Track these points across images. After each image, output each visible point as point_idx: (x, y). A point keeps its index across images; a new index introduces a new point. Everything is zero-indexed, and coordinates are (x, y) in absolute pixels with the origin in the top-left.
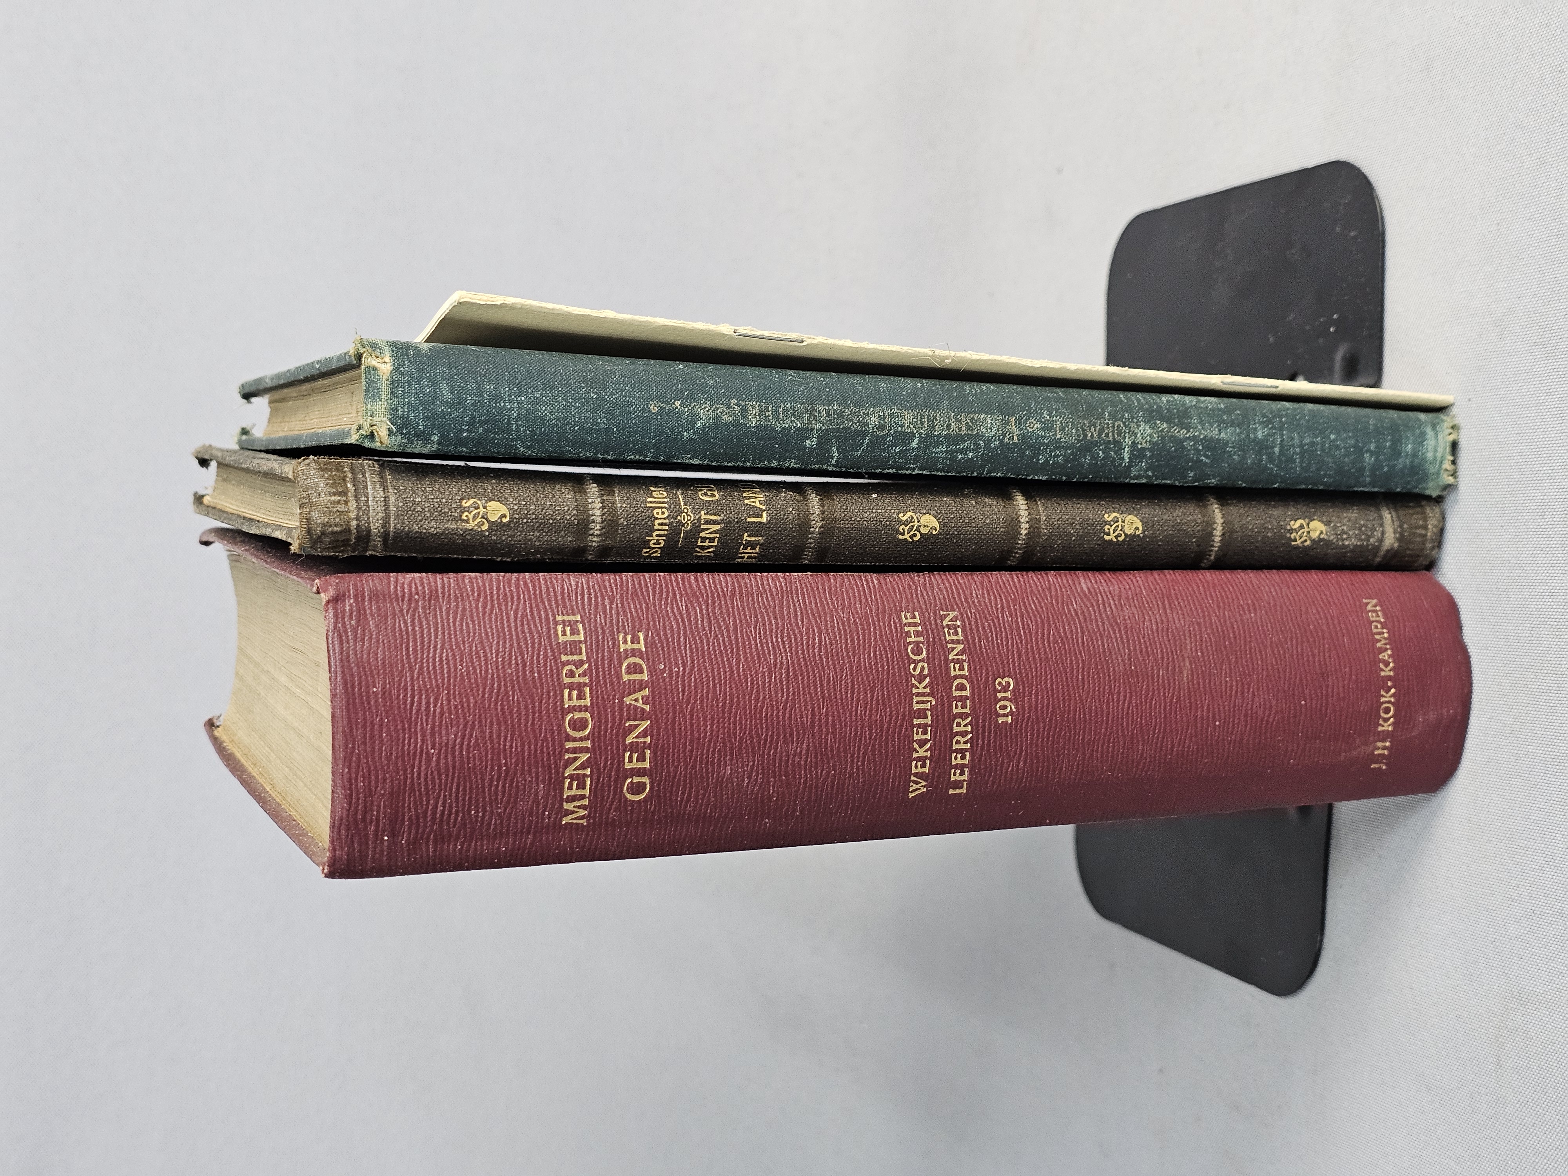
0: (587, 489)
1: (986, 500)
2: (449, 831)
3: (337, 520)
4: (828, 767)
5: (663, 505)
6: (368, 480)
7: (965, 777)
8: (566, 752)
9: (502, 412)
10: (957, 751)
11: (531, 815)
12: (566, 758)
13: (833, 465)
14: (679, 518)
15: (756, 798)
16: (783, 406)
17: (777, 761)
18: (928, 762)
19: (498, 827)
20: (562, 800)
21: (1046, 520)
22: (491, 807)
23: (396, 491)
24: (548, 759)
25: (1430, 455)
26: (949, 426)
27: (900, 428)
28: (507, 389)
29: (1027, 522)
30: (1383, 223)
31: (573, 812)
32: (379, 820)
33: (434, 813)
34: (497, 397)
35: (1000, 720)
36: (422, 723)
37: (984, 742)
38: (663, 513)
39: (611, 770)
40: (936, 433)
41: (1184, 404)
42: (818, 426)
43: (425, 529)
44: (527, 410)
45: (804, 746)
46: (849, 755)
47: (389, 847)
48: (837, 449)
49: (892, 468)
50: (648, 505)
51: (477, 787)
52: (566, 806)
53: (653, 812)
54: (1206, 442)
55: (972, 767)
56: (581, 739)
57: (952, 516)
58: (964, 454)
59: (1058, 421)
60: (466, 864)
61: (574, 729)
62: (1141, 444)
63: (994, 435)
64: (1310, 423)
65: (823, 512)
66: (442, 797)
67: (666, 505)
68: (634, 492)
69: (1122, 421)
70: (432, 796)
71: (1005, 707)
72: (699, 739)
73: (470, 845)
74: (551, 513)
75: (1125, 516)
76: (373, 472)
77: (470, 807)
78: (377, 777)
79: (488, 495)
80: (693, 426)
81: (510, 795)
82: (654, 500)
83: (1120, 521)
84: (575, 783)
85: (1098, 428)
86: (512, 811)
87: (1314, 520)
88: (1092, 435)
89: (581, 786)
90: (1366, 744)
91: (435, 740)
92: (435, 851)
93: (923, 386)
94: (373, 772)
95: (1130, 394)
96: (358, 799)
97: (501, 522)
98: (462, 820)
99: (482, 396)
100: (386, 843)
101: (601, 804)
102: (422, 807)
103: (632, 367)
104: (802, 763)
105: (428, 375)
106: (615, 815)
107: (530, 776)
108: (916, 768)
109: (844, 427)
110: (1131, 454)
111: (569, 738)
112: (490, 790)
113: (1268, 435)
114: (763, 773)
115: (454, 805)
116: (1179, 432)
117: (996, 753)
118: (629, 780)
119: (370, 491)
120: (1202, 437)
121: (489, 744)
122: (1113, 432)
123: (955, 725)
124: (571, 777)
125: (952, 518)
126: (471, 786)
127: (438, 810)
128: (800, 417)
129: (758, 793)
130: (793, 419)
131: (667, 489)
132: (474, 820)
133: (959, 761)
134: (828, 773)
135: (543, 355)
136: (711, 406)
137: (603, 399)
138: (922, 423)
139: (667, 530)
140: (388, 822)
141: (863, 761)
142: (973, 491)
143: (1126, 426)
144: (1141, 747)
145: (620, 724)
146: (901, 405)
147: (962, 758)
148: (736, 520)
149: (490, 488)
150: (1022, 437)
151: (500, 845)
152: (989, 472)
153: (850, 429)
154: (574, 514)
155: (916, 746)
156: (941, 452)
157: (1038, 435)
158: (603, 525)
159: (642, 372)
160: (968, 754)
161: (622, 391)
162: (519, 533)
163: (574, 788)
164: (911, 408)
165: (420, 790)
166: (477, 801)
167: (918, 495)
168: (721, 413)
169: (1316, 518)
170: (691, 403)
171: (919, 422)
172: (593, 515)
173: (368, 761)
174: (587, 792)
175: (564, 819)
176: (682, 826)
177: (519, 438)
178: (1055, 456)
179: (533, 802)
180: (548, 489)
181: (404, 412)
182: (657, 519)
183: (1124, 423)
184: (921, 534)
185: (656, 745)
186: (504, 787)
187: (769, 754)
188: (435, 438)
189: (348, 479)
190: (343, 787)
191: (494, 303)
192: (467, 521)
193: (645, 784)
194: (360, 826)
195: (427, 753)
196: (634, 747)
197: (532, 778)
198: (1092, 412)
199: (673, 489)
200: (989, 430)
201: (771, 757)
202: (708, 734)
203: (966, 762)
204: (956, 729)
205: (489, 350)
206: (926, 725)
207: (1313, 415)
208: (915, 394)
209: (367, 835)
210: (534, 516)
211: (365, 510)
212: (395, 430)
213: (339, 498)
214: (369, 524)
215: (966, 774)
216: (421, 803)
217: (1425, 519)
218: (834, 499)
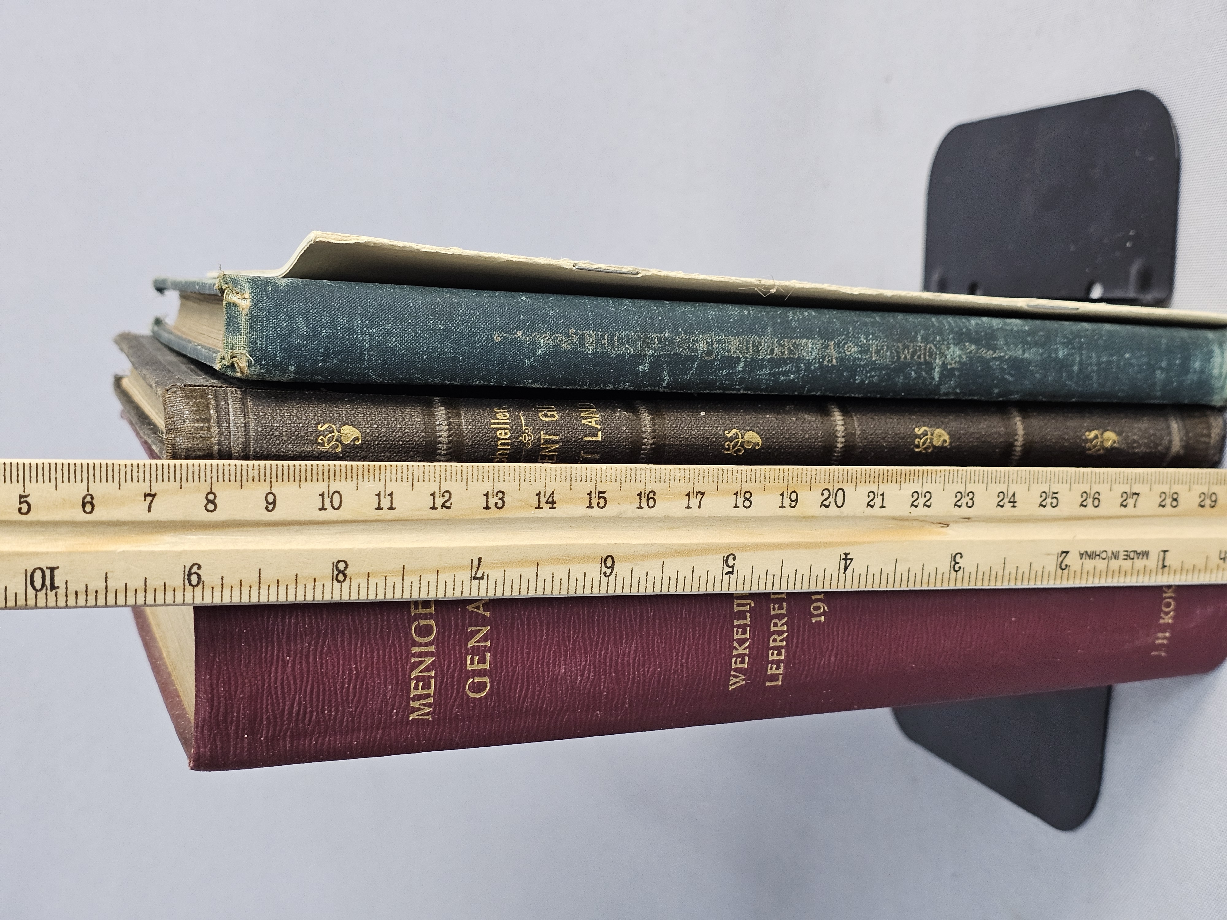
0: (436, 412)
1: (806, 416)
2: (305, 729)
3: (200, 445)
4: (655, 665)
5: (506, 426)
6: (230, 406)
7: (781, 671)
8: (412, 656)
9: (355, 344)
10: (774, 648)
11: (380, 712)
12: (412, 661)
13: (664, 387)
14: (521, 438)
15: (589, 693)
16: (618, 334)
17: (608, 660)
18: (747, 658)
19: (350, 724)
20: (408, 699)
21: (860, 434)
22: (343, 707)
23: (256, 417)
24: (396, 663)
25: (1216, 372)
26: (772, 350)
27: (726, 353)
28: (360, 322)
29: (843, 437)
30: (1179, 150)
31: (419, 709)
32: (239, 720)
33: (290, 713)
34: (350, 330)
35: (814, 620)
36: (278, 633)
37: (798, 640)
38: (506, 434)
39: (454, 671)
40: (760, 357)
41: (991, 327)
42: (651, 352)
43: (283, 452)
44: (378, 342)
45: (633, 647)
46: (675, 654)
47: (249, 744)
48: (668, 373)
49: (719, 389)
50: (492, 426)
51: (330, 689)
52: (412, 704)
53: (494, 707)
54: (1011, 361)
55: (787, 662)
56: (426, 645)
57: (774, 432)
58: (786, 376)
59: (874, 344)
60: (321, 757)
61: (420, 636)
62: (951, 364)
63: (814, 359)
64: (1108, 343)
65: (654, 431)
66: (297, 699)
67: (508, 426)
68: (479, 414)
69: (933, 344)
70: (288, 698)
71: (818, 608)
72: (535, 642)
73: (324, 740)
74: (401, 435)
75: (934, 429)
76: (235, 399)
77: (323, 707)
78: (237, 683)
79: (343, 419)
80: (534, 355)
81: (360, 695)
82: (497, 421)
83: (929, 434)
84: (421, 684)
85: (910, 351)
86: (363, 710)
87: (1108, 430)
88: (906, 357)
89: (427, 686)
90: (1148, 635)
91: (290, 648)
92: (292, 746)
93: (749, 313)
94: (233, 678)
95: (941, 318)
96: (219, 703)
97: (354, 444)
98: (316, 718)
99: (336, 329)
100: (246, 740)
101: (445, 701)
102: (279, 708)
103: (478, 299)
104: (631, 661)
105: (285, 310)
106: (458, 712)
107: (379, 678)
108: (735, 664)
109: (674, 353)
110: (941, 374)
111: (415, 644)
112: (342, 692)
113: (1068, 355)
114: (595, 671)
115: (308, 706)
116: (986, 353)
117: (809, 649)
118: (471, 680)
119: (232, 418)
120: (1007, 357)
121: (340, 651)
122: (925, 354)
123: (772, 625)
124: (417, 678)
125: (774, 434)
126: (324, 689)
127: (294, 710)
128: (633, 344)
129: (590, 689)
130: (627, 346)
131: (510, 411)
132: (327, 718)
133: (776, 657)
134: (655, 670)
135: (394, 289)
136: (551, 335)
137: (450, 330)
138: (747, 349)
139: (509, 449)
140: (247, 722)
141: (687, 658)
142: (795, 407)
143: (937, 348)
144: (942, 642)
145: (463, 629)
146: (728, 332)
147: (778, 654)
148: (573, 439)
149: (344, 412)
150: (841, 360)
151: (352, 739)
152: (809, 391)
153: (680, 354)
154: (423, 436)
155: (735, 644)
156: (765, 374)
157: (855, 357)
158: (450, 445)
159: (486, 304)
160: (783, 651)
161: (467, 322)
162: (371, 454)
163: (420, 688)
164: (738, 334)
165: (276, 693)
166: (330, 701)
167: (744, 412)
168: (561, 342)
169: (1109, 428)
170: (532, 333)
171: (745, 348)
172: (440, 437)
173: (228, 668)
174: (432, 692)
175: (411, 715)
176: (521, 719)
177: (371, 367)
178: (870, 377)
179: (382, 701)
180: (399, 413)
181: (262, 344)
182: (500, 439)
183: (935, 345)
184: (745, 449)
185: (496, 648)
186: (355, 687)
187: (600, 655)
188: (292, 368)
189: (211, 406)
190: (206, 692)
191: (347, 242)
192: (323, 444)
193: (485, 683)
194: (221, 726)
195: (284, 660)
196: (475, 651)
197: (381, 680)
198: (906, 335)
199: (515, 410)
200: (810, 354)
201: (602, 657)
202: (545, 637)
203: (782, 657)
204: (773, 629)
205: (344, 285)
206: (746, 625)
207: (1111, 334)
208: (742, 319)
209: (228, 735)
210: (385, 438)
211: (227, 435)
212: (253, 362)
213: (202, 425)
214: (230, 448)
215: (782, 668)
216: (278, 705)
217: (1209, 427)
218: (665, 418)
